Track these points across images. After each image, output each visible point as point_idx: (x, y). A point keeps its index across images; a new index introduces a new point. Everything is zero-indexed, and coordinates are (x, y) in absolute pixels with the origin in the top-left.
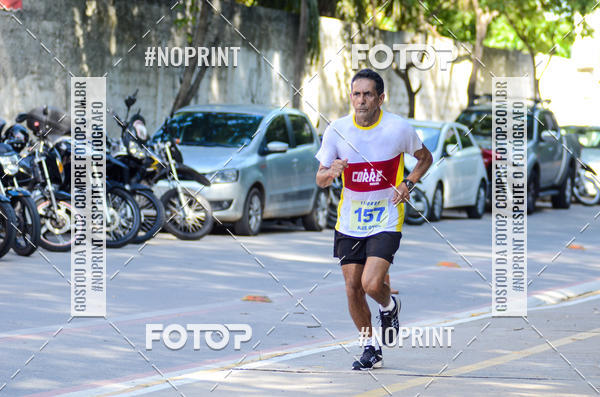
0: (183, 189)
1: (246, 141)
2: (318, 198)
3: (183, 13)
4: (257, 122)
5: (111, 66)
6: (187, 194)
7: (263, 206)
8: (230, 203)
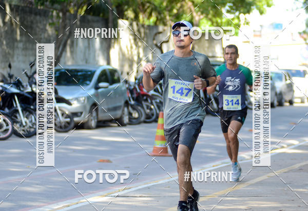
0: (59, 107)
1: (88, 82)
2: (123, 110)
3: (52, 19)
4: (93, 73)
5: (17, 47)
6: (60, 110)
7: (97, 115)
8: (81, 113)
